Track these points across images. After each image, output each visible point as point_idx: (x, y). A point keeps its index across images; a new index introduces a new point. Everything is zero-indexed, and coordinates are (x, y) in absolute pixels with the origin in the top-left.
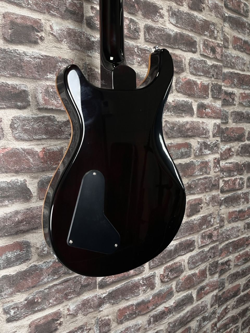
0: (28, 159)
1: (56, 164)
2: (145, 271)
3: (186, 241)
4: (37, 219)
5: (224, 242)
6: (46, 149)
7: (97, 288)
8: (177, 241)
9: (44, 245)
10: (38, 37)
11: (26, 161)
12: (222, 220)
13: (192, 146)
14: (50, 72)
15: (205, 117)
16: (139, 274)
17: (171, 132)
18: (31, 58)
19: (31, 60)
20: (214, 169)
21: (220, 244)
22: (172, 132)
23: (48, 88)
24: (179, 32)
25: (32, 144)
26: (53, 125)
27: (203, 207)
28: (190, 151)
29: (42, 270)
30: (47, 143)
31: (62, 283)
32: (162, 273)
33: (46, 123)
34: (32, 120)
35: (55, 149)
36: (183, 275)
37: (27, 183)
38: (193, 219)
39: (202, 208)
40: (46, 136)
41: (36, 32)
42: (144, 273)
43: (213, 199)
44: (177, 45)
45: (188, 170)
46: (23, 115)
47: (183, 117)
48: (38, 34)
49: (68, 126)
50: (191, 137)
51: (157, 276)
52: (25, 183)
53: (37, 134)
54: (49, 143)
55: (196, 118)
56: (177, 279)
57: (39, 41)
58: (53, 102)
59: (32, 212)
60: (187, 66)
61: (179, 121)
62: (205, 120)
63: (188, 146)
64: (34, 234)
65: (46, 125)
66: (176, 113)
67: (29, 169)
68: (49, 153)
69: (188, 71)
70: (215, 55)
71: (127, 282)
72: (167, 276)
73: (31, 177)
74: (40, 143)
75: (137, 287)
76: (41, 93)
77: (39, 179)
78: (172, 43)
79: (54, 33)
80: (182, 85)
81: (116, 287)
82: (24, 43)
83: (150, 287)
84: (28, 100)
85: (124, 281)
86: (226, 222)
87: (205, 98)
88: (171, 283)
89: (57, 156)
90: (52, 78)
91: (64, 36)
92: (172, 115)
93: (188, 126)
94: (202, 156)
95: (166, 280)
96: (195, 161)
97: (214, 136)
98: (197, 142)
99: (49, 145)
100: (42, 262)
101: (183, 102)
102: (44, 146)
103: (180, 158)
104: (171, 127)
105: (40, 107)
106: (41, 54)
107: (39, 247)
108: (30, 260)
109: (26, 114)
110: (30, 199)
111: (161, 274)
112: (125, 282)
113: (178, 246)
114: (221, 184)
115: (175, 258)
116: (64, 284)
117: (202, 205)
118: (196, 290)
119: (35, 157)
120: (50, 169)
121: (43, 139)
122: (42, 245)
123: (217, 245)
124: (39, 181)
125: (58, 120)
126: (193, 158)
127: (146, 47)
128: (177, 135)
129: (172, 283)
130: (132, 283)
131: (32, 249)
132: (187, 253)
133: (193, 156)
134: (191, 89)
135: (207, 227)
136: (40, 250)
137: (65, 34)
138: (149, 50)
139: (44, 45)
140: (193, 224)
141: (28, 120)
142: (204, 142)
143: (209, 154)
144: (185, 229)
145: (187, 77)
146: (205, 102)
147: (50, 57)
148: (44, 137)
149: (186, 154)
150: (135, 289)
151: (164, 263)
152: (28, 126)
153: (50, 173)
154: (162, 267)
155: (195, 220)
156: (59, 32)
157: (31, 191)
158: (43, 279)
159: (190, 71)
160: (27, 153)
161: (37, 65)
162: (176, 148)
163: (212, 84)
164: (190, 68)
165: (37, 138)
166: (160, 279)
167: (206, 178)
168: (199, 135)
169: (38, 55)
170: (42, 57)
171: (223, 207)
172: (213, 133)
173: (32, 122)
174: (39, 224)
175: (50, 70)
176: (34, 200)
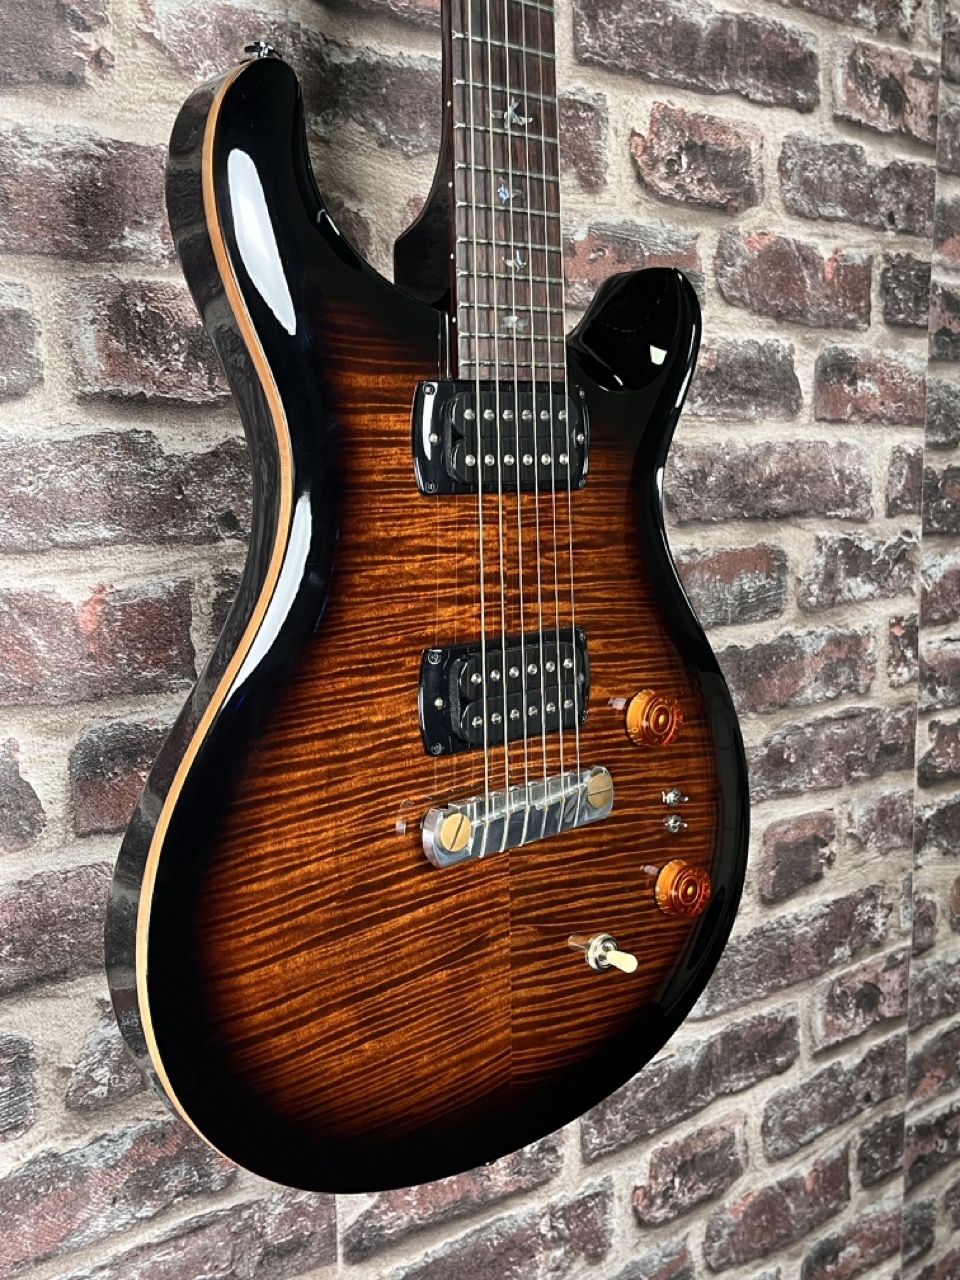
0: (25, 643)
1: (155, 664)
2: (564, 1172)
3: (753, 1025)
4: (62, 930)
5: (930, 1021)
6: (108, 590)
7: (340, 1258)
8: (714, 1022)
9: (92, 1054)
10: (82, 55)
11: (17, 652)
12: (924, 919)
13: (789, 564)
14: (136, 222)
15: (853, 419)
16: (534, 1187)
17: (690, 499)
18: (48, 157)
19: (50, 164)
20: (891, 670)
21: (915, 1032)
22: (697, 497)
23: (123, 296)
24: (737, 16)
25: (47, 568)
26: (145, 475)
27: (838, 858)
28: (780, 584)
29: (81, 1175)
30: (113, 563)
31: (176, 1238)
32: (642, 1181)
33: (111, 467)
34: (49, 451)
35: (154, 593)
36: (741, 1189)
37: (19, 757)
38: (789, 917)
39: (830, 861)
40: (111, 530)
41: (77, 29)
42: (556, 1182)
43: (886, 815)
44: (727, 78)
45: (769, 676)
46: (11, 431)
47: (750, 421)
48: (85, 37)
49: (216, 479)
50: (783, 517)
51: (620, 1198)
52: (10, 756)
53: (72, 521)
54: (126, 559)
55: (810, 423)
56: (713, 1208)
57: (89, 73)
58: (145, 363)
59: (40, 896)
60: (772, 177)
61: (730, 444)
62: (849, 435)
63: (773, 561)
64: (50, 1003)
65: (111, 475)
66: (718, 405)
67: (31, 689)
68: (123, 609)
69: (774, 198)
70: (903, 120)
71: (477, 1227)
72: (666, 1195)
73: (41, 729)
74: (81, 560)
75: (522, 1249)
76: (93, 322)
77: (76, 739)
78: (701, 70)
79: (155, 31)
80: (744, 267)
81: (426, 1255)
82: (18, 83)
83: (583, 1249)
84: (31, 356)
85: (465, 1223)
86: (943, 928)
87: (851, 326)
88: (682, 1227)
89: (161, 624)
90: (143, 248)
91: (205, 44)
92: (696, 415)
93: (771, 467)
94: (835, 610)
95: (660, 1214)
96: (802, 632)
97: (893, 510)
98: (814, 543)
99: (123, 573)
100: (86, 1139)
101: (752, 352)
102: (103, 577)
103: (735, 622)
104: (693, 472)
105: (88, 389)
106: (97, 138)
107: (73, 1066)
108: (27, 1128)
109: (22, 427)
110: (31, 834)
111: (636, 1188)
112: (469, 1230)
113: (719, 1047)
114: (924, 742)
115: (702, 1108)
116: (182, 1243)
117: (834, 846)
118: (799, 1262)
119: (58, 633)
120: (127, 689)
121: (98, 543)
122: (87, 1056)
123: (901, 1042)
124: (78, 747)
125: (167, 452)
126: (795, 620)
127: (581, 90)
128: (720, 511)
129: (688, 1230)
130: (499, 1233)
131: (36, 1075)
132: (760, 1079)
133: (791, 609)
134: (787, 283)
135: (855, 955)
136: (74, 1079)
137: (209, 37)
138: (591, 102)
139: (111, 90)
140: (788, 939)
141: (32, 453)
142: (846, 540)
143: (867, 599)
144: (749, 965)
145: (770, 229)
146: (851, 346)
147: (138, 147)
148: (103, 532)
149: (762, 602)
150: (514, 1263)
151: (651, 1131)
152: (31, 483)
153: (127, 709)
154: (640, 1152)
155: (799, 921)
156: (181, 25)
157: (39, 794)
158: (86, 1222)
159: (783, 201)
160: (24, 613)
161: (74, 189)
162: (714, 573)
163: (887, 258)
164: (783, 184)
165: (70, 538)
166: (630, 1211)
167: (850, 716)
168: (821, 510)
169: (82, 140)
170: (101, 151)
171: (931, 853)
172: (887, 497)
173: (49, 461)
174: (71, 953)
175: (136, 213)
176: (49, 838)
